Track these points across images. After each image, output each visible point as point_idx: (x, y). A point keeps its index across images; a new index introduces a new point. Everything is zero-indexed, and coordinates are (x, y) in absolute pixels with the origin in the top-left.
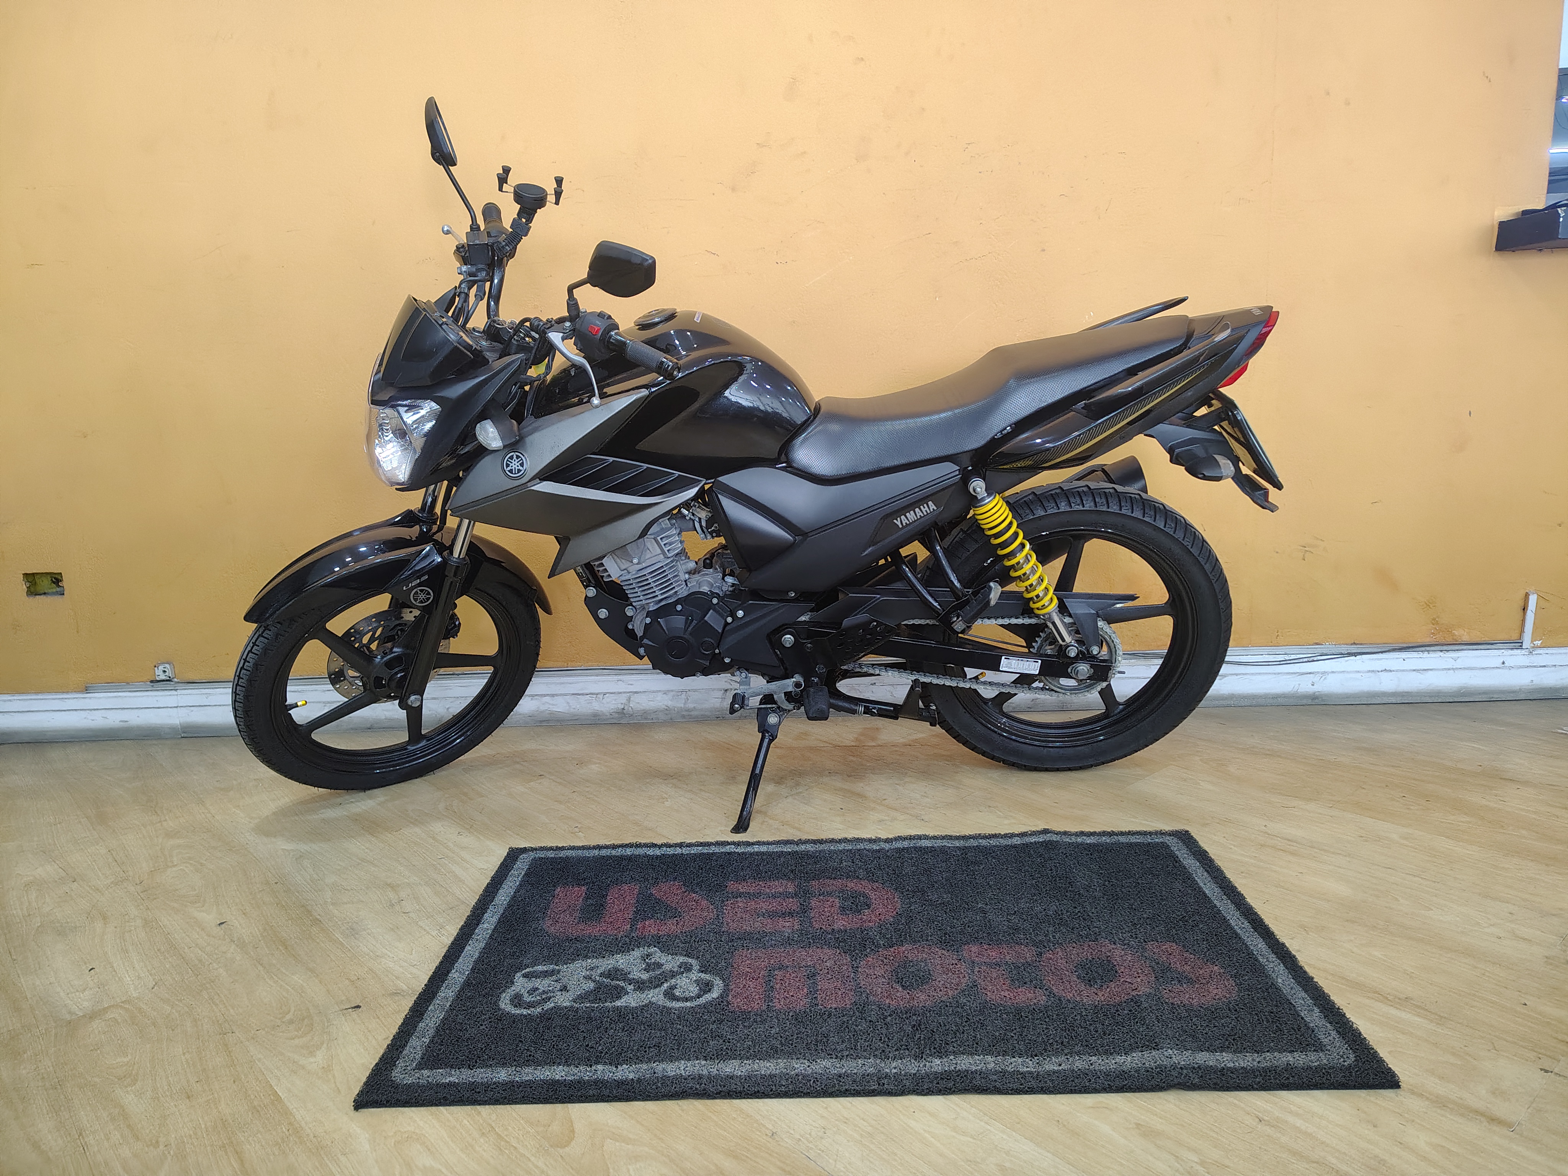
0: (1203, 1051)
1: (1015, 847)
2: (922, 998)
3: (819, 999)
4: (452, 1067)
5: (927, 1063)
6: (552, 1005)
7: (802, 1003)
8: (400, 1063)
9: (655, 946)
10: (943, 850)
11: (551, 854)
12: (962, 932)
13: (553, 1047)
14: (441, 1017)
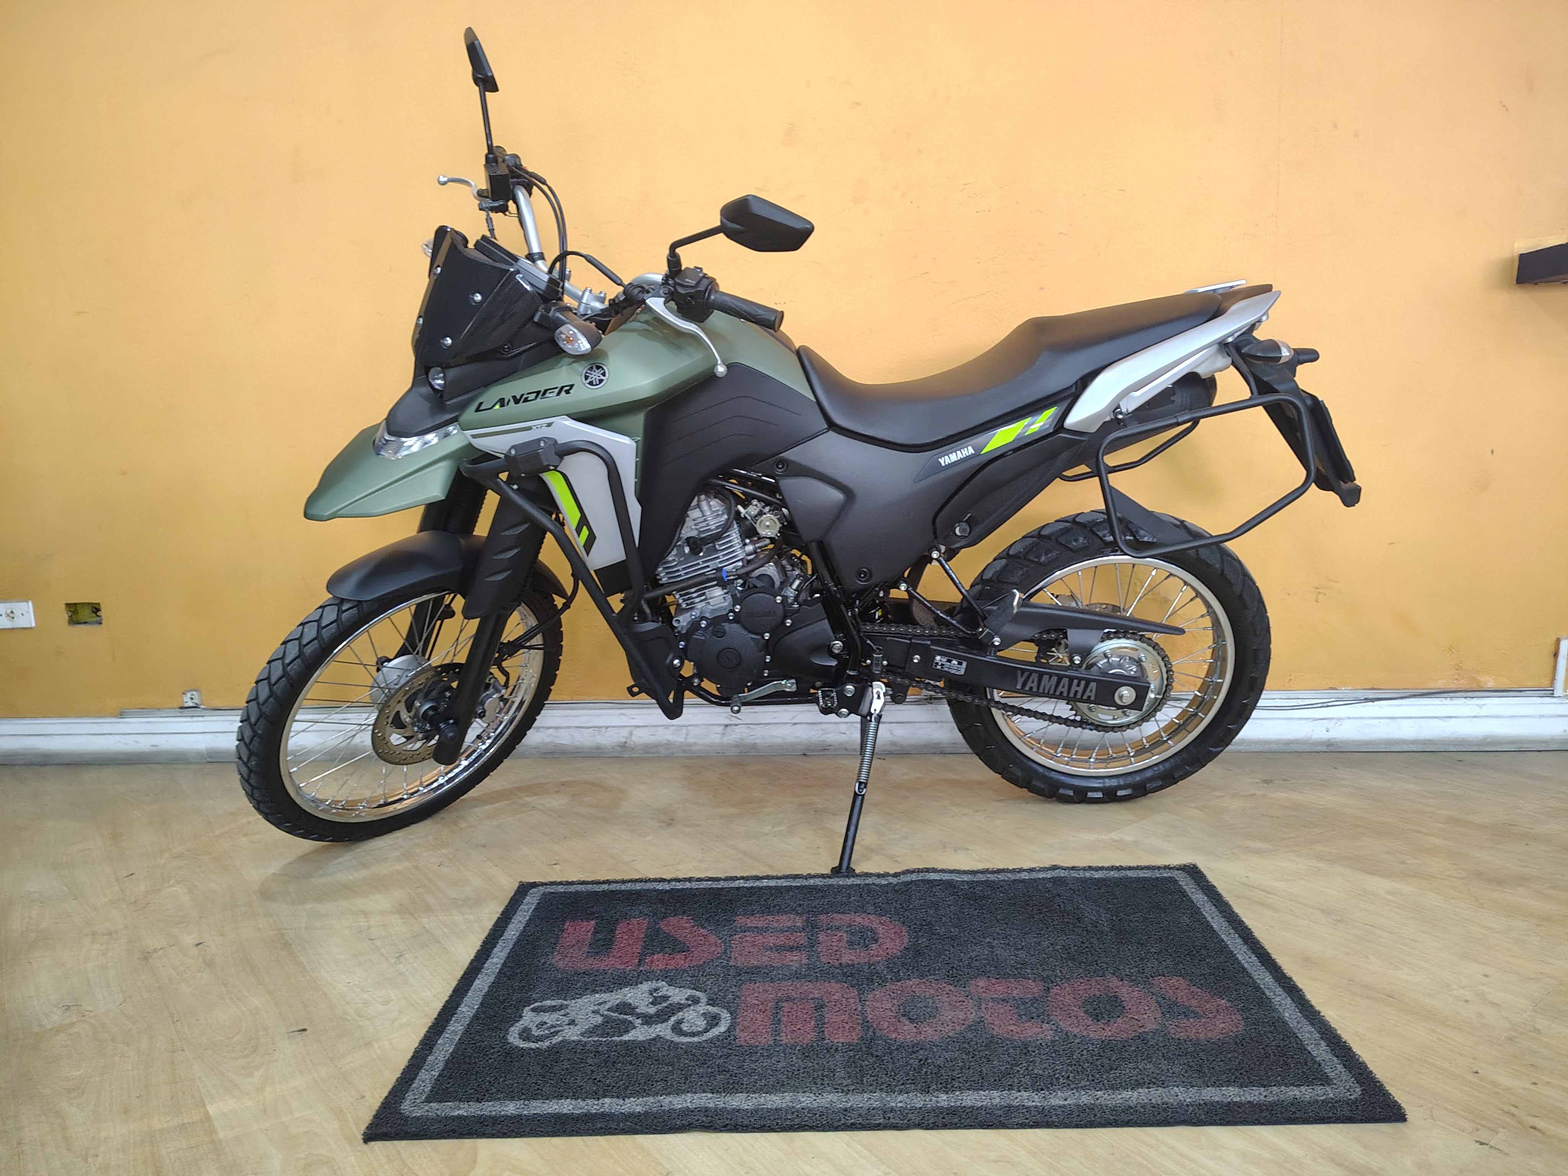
0: (1208, 1087)
1: (1023, 881)
2: (929, 1033)
3: (826, 1033)
4: (460, 1100)
5: (933, 1098)
6: (560, 1039)
7: (810, 1037)
8: (410, 1096)
9: (663, 981)
10: (950, 884)
11: (561, 889)
12: (969, 966)
13: (561, 1081)
14: (451, 1050)
